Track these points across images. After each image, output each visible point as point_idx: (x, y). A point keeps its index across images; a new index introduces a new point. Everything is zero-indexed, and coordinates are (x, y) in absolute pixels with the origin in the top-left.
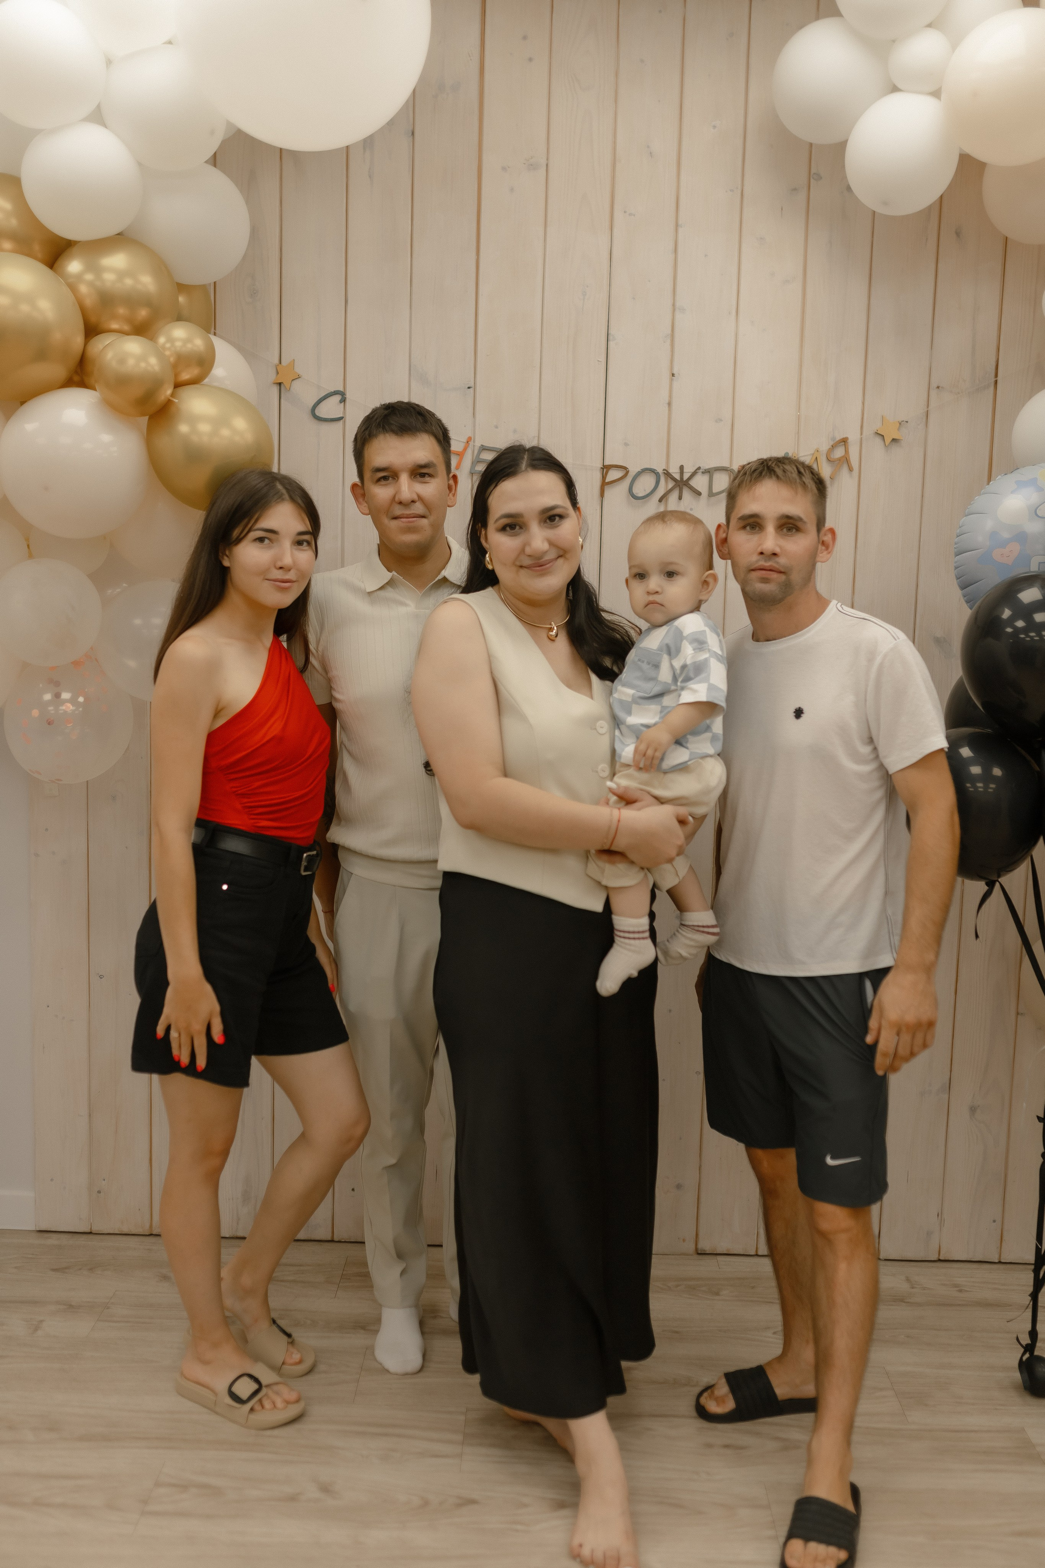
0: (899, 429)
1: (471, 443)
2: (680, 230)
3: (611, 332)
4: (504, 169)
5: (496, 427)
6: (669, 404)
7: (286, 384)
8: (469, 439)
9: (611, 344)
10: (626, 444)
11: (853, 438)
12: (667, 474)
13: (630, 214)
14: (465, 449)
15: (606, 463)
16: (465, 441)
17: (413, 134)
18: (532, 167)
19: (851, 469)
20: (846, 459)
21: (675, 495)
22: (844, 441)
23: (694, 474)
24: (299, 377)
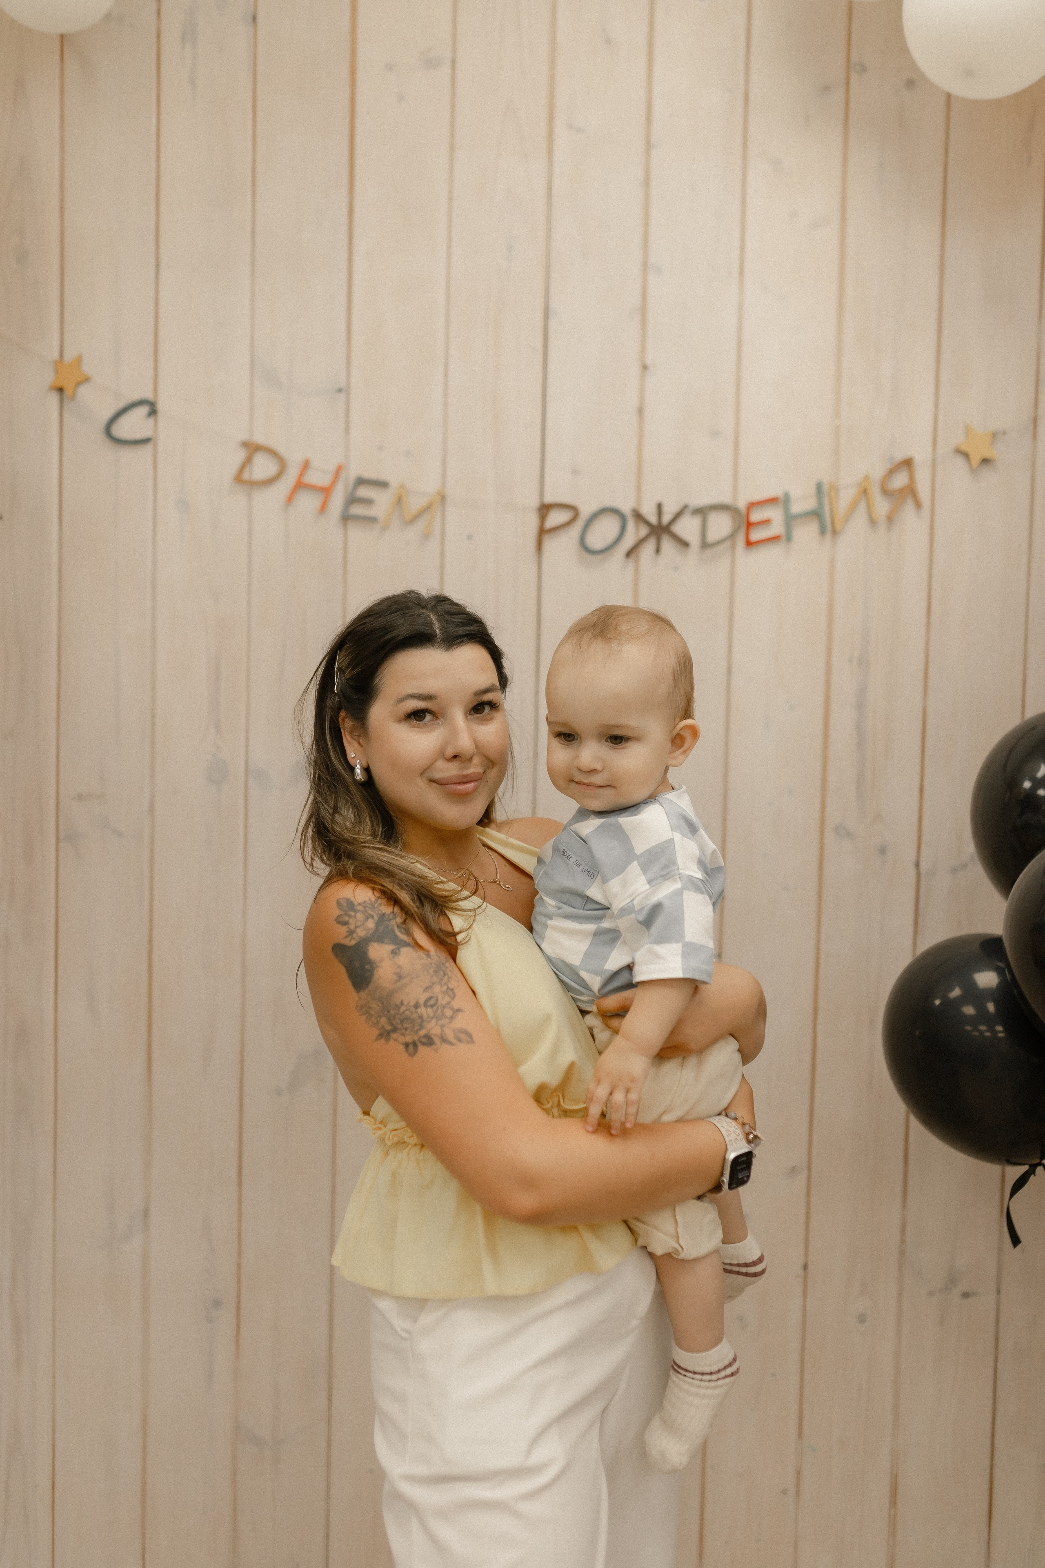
0: (992, 444)
1: (343, 475)
2: (653, 151)
3: (553, 304)
4: (389, 67)
5: (380, 448)
6: (641, 411)
7: (68, 390)
8: (339, 469)
9: (553, 323)
10: (575, 472)
11: (921, 455)
12: (639, 517)
13: (578, 130)
14: (334, 483)
15: (548, 499)
16: (332, 468)
17: (255, 19)
18: (431, 63)
19: (918, 505)
20: (910, 491)
21: (650, 545)
22: (908, 463)
23: (678, 516)
24: (87, 380)
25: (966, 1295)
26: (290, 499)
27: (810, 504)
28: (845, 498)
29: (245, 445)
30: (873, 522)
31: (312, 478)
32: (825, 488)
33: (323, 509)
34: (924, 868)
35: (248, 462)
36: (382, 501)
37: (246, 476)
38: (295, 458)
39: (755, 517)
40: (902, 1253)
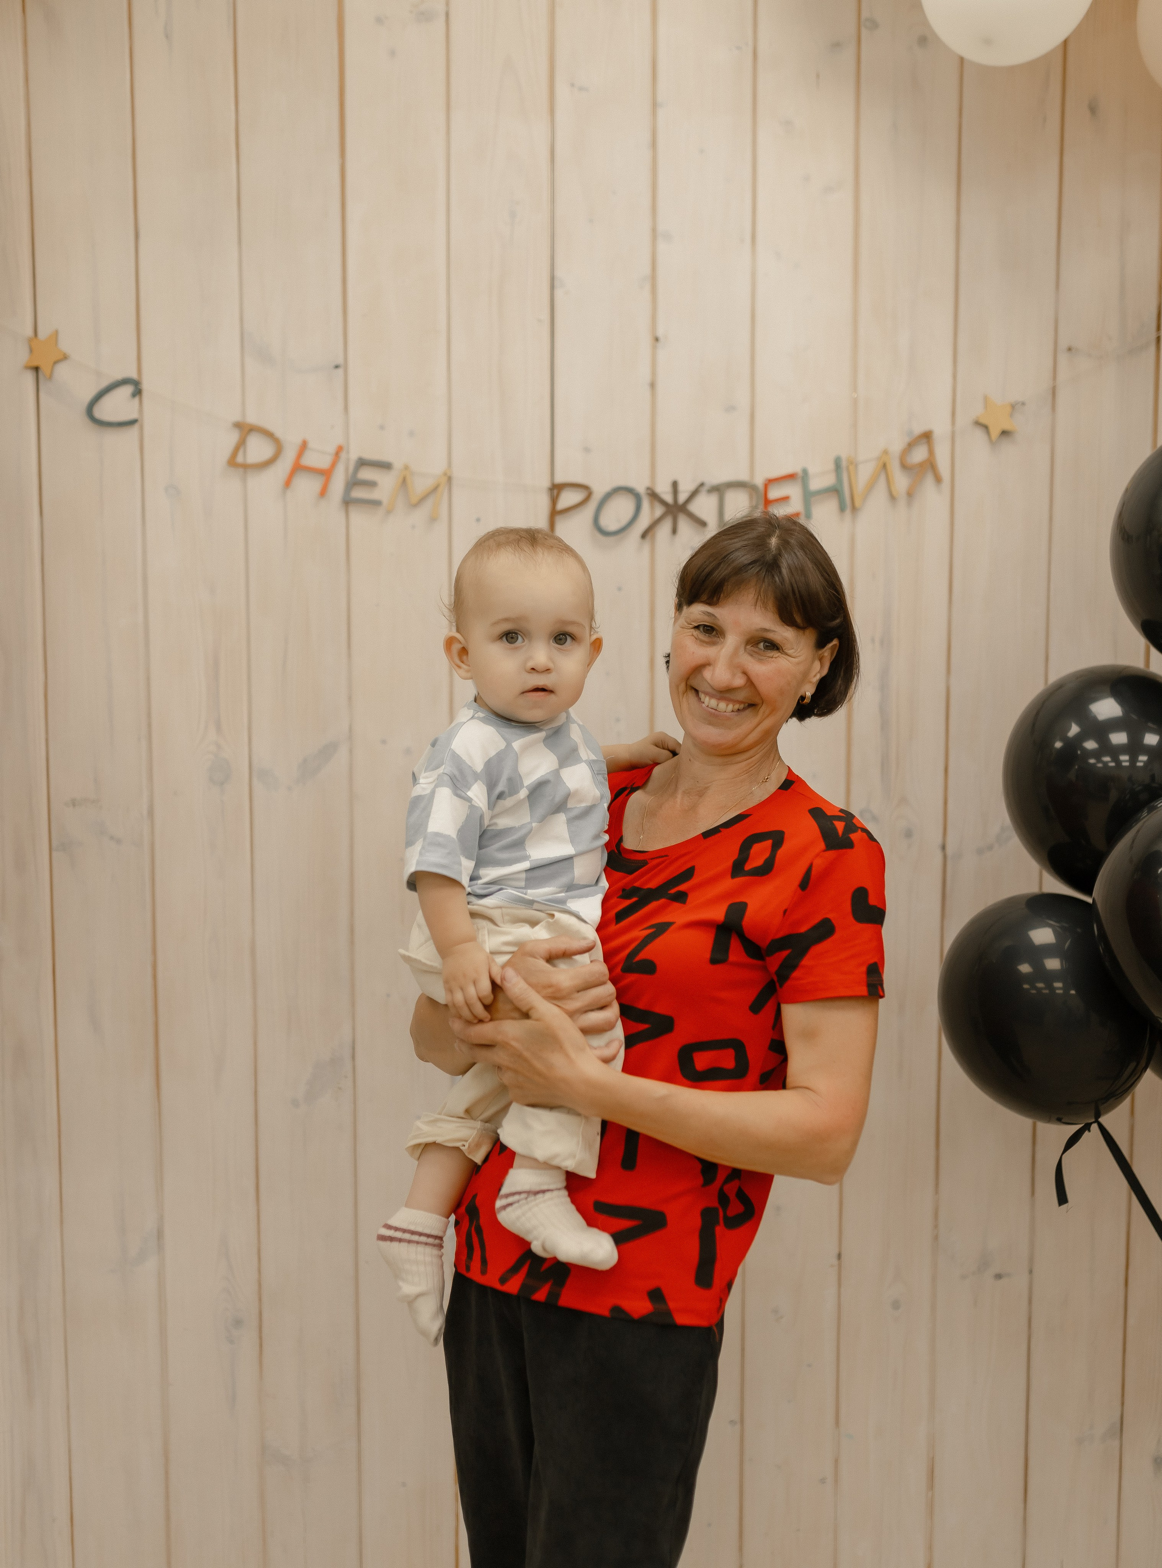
0: (1011, 415)
1: (343, 455)
2: (661, 113)
3: (559, 273)
4: (379, 20)
5: (382, 427)
6: (653, 385)
7: (45, 369)
8: (339, 450)
9: (559, 293)
10: (587, 450)
11: (940, 428)
12: (654, 495)
13: (581, 89)
14: (334, 465)
15: (559, 479)
16: (331, 449)
18: (424, 17)
19: (938, 479)
20: (930, 465)
21: (666, 526)
22: (927, 436)
23: (694, 494)
24: (65, 357)
25: (999, 1276)
26: (288, 483)
27: (829, 480)
28: (864, 474)
29: (238, 425)
30: (892, 498)
31: (310, 459)
32: (844, 464)
33: (323, 493)
34: (949, 850)
35: (241, 444)
36: (386, 483)
37: (240, 459)
38: (291, 440)
39: (773, 494)
40: (936, 1238)
